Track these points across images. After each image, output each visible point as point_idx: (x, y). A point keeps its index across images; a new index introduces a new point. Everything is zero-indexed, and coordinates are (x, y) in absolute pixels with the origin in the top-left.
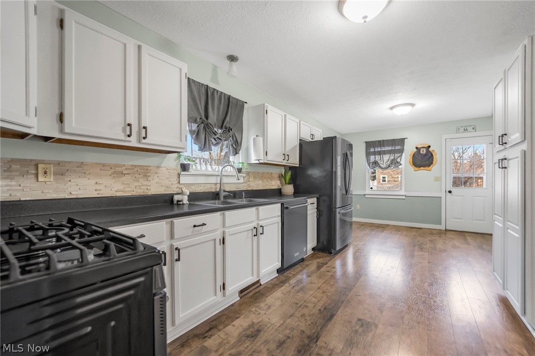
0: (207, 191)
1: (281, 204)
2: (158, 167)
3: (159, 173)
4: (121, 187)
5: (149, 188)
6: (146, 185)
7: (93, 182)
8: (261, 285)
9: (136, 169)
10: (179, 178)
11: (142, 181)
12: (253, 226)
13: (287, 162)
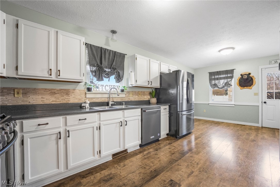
0: (102, 101)
1: (141, 109)
2: (74, 90)
3: (75, 93)
4: (54, 100)
5: (69, 100)
6: (68, 99)
7: (40, 97)
8: (127, 153)
9: (62, 91)
10: (86, 95)
11: (66, 97)
12: (119, 120)
13: (151, 85)
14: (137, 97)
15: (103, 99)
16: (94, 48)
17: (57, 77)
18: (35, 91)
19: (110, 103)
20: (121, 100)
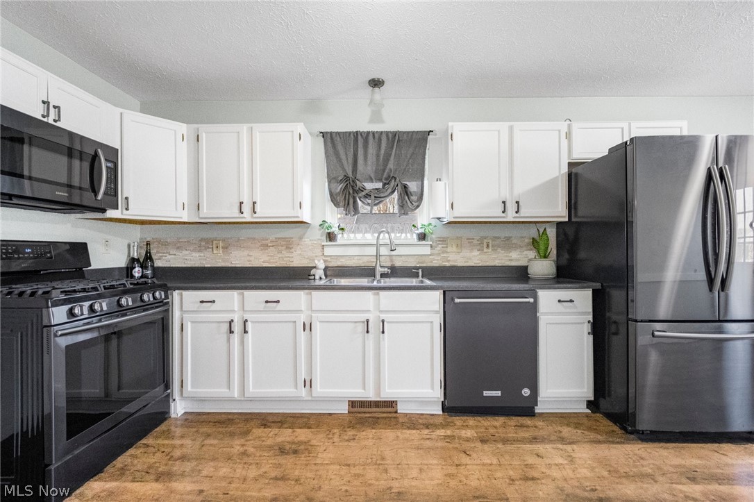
1: (444, 292)
2: (301, 239)
3: (301, 245)
4: (267, 259)
5: (291, 259)
6: (289, 257)
7: (246, 253)
8: (396, 412)
9: (280, 241)
10: (323, 249)
11: (285, 253)
12: (364, 317)
13: (517, 215)
14: (476, 253)
15: (366, 259)
16: (340, 138)
17: (252, 217)
18: (238, 244)
19: (379, 270)
20: (419, 263)
